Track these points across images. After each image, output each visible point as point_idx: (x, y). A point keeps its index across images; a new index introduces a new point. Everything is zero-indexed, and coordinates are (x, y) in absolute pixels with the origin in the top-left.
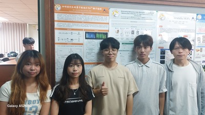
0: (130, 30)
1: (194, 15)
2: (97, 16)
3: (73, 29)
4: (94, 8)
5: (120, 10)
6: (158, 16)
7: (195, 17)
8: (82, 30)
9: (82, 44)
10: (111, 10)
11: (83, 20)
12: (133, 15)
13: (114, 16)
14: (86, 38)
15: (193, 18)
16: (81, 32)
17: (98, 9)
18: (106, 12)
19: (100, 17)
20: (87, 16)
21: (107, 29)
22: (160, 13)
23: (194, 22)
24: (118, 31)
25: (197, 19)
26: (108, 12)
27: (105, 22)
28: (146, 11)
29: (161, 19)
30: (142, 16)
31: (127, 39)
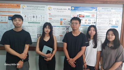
0: (32, 16)
1: (70, 7)
2: (14, 9)
3: (2, 15)
4: (12, 5)
5: (26, 5)
6: (48, 8)
7: (70, 8)
8: (7, 15)
9: (7, 23)
10: (21, 5)
11: (7, 11)
12: (33, 8)
13: (23, 8)
14: (9, 20)
15: (69, 9)
16: (6, 17)
17: (14, 5)
18: (18, 6)
19: (16, 9)
20: (9, 9)
24: (26, 16)
25: (71, 10)
26: (20, 7)
27: (18, 11)
28: (40, 6)
29: (49, 10)
30: (39, 8)
31: (31, 20)
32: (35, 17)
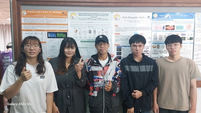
0: (88, 30)
1: (150, 14)
2: (57, 19)
3: (37, 30)
4: (54, 12)
5: (77, 12)
6: (113, 16)
7: (151, 16)
8: (45, 30)
9: (45, 42)
10: (69, 13)
11: (45, 22)
12: (89, 17)
13: (72, 18)
14: (48, 37)
15: (149, 17)
16: (44, 32)
17: (58, 12)
18: (65, 15)
19: (60, 19)
20: (48, 19)
21: (66, 29)
22: (114, 13)
23: (150, 21)
24: (77, 30)
25: (153, 18)
26: (67, 15)
27: (64, 23)
28: (100, 13)
29: (116, 19)
30: (98, 17)
31: (85, 37)
32: (92, 32)
